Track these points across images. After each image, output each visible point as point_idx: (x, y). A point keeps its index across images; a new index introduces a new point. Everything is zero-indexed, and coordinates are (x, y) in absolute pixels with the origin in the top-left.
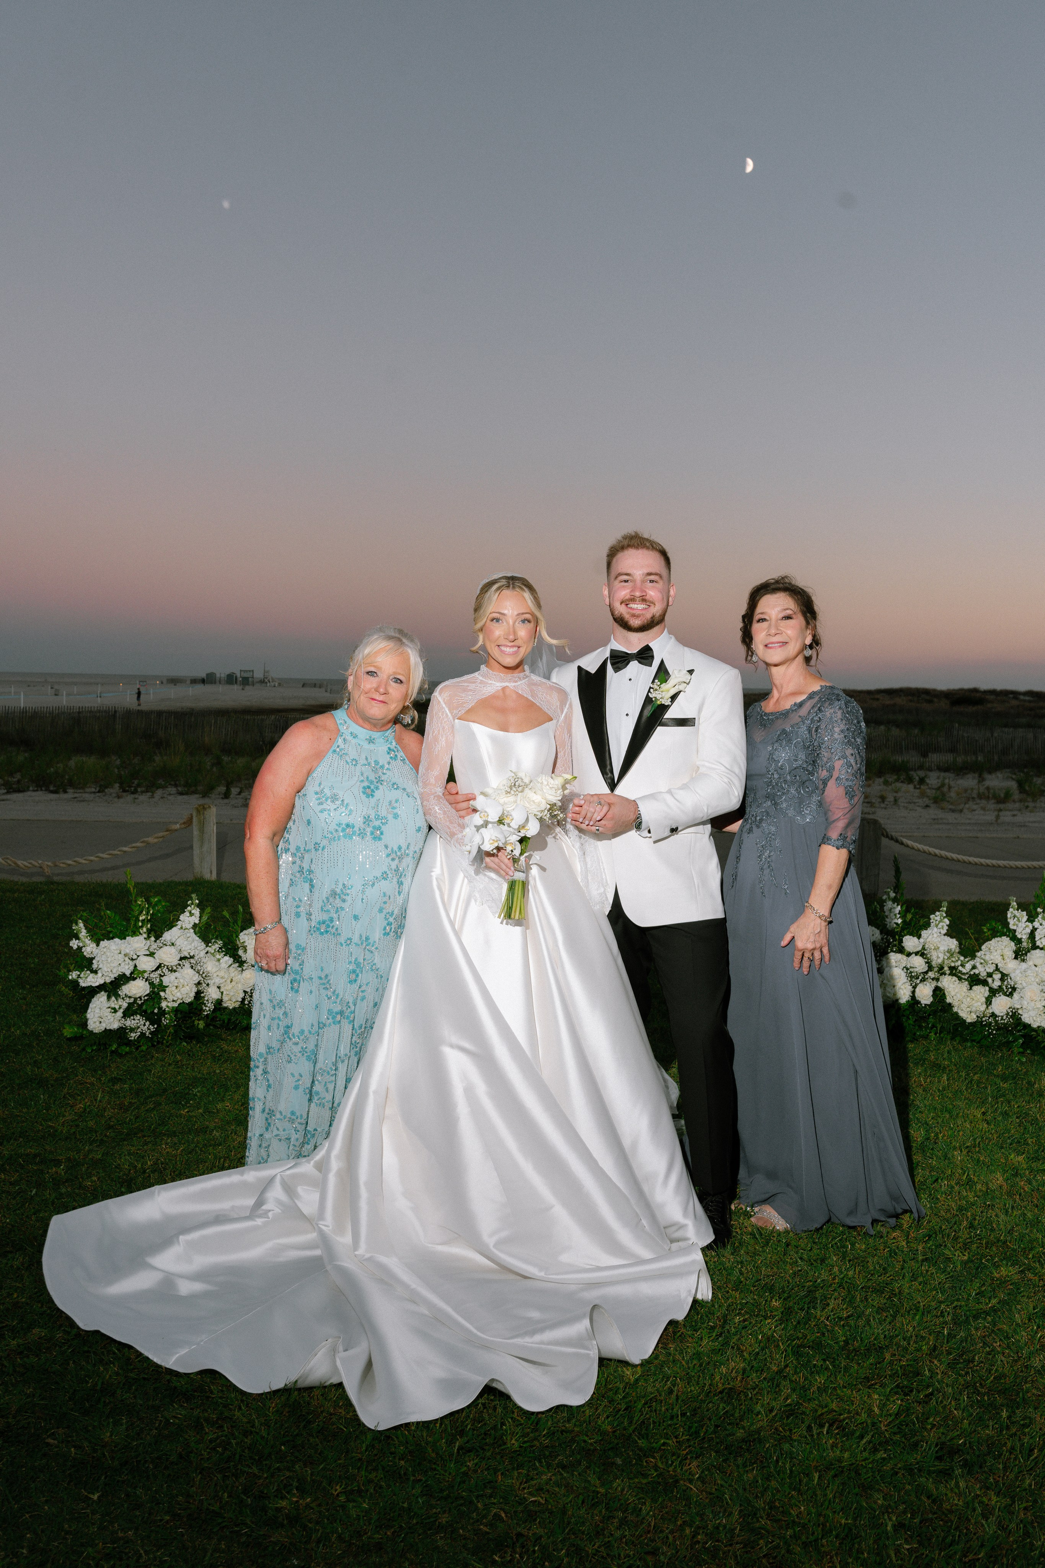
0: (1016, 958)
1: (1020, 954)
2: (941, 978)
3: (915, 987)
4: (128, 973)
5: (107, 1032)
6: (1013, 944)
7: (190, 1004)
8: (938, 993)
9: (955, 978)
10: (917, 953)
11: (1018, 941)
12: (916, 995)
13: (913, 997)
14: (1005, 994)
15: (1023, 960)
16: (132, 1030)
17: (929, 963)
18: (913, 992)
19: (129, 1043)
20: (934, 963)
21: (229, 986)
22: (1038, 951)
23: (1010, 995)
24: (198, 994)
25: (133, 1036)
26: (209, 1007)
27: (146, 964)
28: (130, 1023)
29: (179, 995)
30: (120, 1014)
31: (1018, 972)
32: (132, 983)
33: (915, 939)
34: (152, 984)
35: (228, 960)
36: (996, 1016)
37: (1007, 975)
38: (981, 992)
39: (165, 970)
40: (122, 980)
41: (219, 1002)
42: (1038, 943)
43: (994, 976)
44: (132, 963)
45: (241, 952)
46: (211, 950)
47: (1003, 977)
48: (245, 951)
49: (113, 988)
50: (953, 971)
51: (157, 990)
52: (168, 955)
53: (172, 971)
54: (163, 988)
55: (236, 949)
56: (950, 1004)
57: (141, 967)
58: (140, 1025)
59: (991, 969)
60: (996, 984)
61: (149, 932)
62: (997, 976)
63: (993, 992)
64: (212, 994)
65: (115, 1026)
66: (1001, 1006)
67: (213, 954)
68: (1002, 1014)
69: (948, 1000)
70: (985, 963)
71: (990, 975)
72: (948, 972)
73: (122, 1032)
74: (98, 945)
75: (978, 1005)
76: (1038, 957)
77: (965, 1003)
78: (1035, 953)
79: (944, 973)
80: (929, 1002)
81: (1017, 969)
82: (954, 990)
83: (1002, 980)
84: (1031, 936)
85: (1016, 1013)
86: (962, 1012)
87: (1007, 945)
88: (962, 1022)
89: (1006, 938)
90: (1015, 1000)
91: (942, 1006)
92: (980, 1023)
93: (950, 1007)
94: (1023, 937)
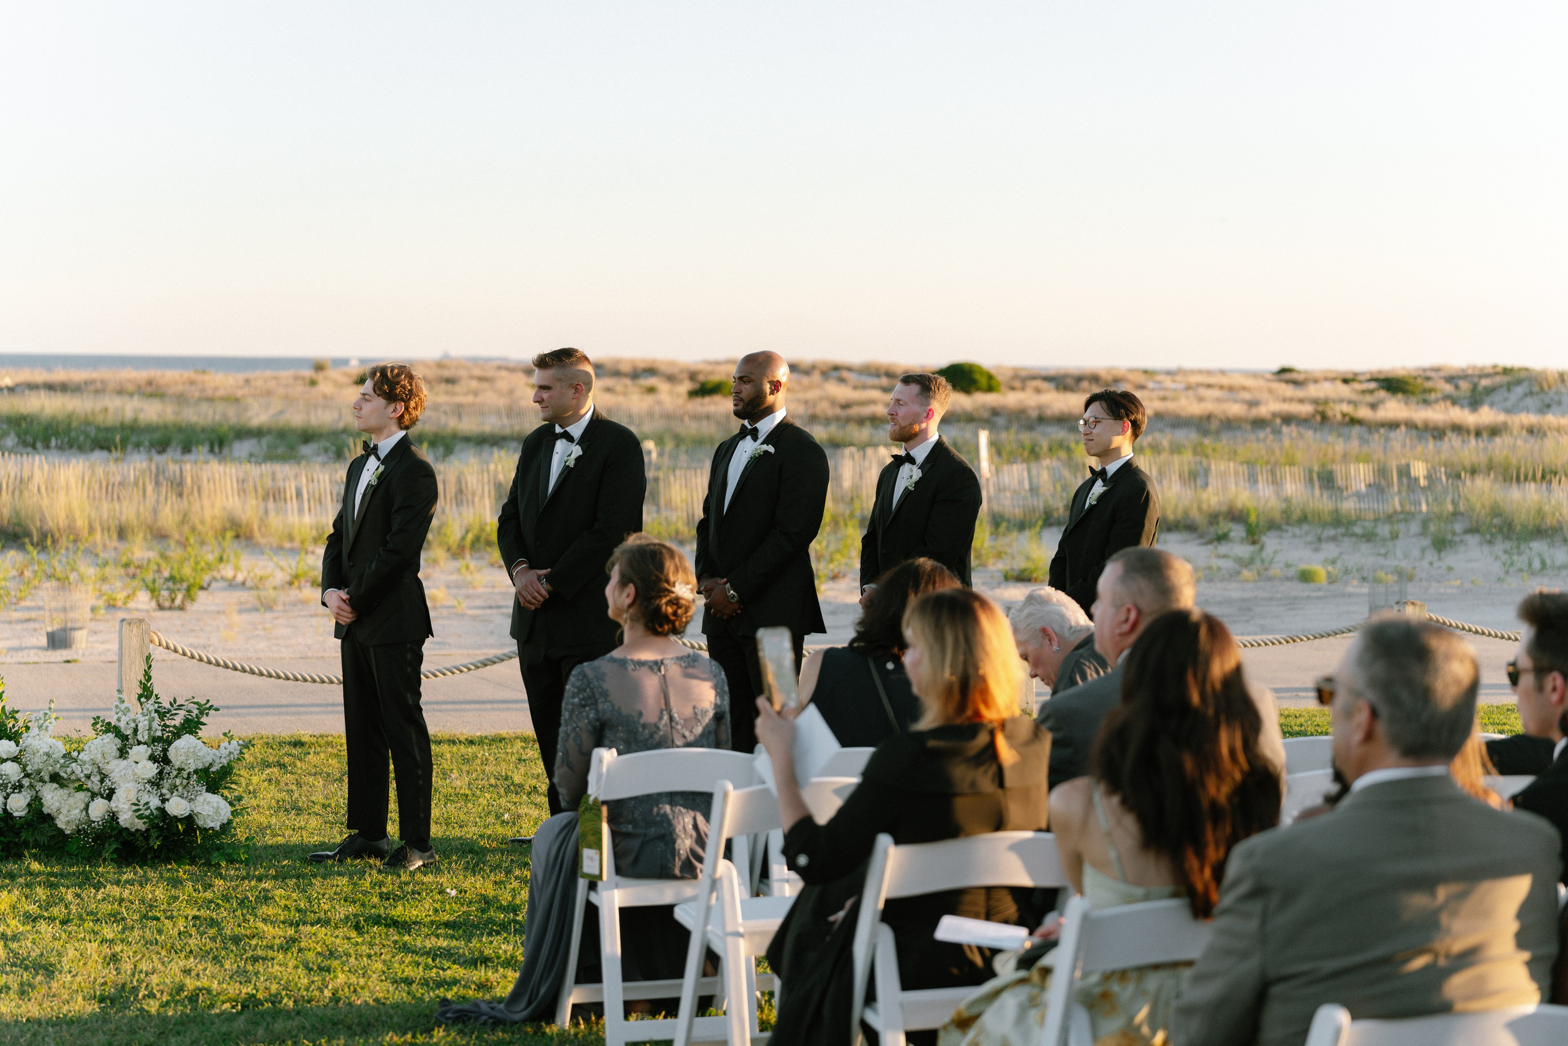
0: (120, 757)
1: (123, 753)
2: (38, 786)
3: (6, 798)
6: (118, 741)
8: (36, 803)
9: (55, 785)
10: (15, 759)
11: (124, 738)
12: (8, 807)
14: (102, 797)
15: (125, 758)
17: (24, 770)
18: (5, 804)
20: (28, 768)
22: (142, 746)
23: (108, 798)
31: (117, 770)
33: (12, 743)
36: (94, 822)
37: (106, 776)
38: (82, 796)
42: (140, 737)
43: (92, 778)
47: (103, 777)
50: (55, 778)
56: (49, 815)
59: (89, 769)
60: (96, 789)
62: (96, 779)
63: (94, 796)
66: (98, 809)
68: (98, 819)
69: (46, 810)
70: (83, 763)
71: (88, 777)
72: (47, 778)
75: (76, 813)
76: (139, 753)
77: (64, 811)
78: (137, 749)
79: (42, 780)
80: (23, 814)
81: (117, 769)
82: (53, 798)
83: (102, 781)
84: (136, 730)
85: (113, 817)
86: (61, 823)
87: (110, 742)
88: (61, 831)
89: (111, 735)
90: (113, 804)
91: (39, 816)
92: (79, 831)
93: (49, 818)
94: (129, 732)
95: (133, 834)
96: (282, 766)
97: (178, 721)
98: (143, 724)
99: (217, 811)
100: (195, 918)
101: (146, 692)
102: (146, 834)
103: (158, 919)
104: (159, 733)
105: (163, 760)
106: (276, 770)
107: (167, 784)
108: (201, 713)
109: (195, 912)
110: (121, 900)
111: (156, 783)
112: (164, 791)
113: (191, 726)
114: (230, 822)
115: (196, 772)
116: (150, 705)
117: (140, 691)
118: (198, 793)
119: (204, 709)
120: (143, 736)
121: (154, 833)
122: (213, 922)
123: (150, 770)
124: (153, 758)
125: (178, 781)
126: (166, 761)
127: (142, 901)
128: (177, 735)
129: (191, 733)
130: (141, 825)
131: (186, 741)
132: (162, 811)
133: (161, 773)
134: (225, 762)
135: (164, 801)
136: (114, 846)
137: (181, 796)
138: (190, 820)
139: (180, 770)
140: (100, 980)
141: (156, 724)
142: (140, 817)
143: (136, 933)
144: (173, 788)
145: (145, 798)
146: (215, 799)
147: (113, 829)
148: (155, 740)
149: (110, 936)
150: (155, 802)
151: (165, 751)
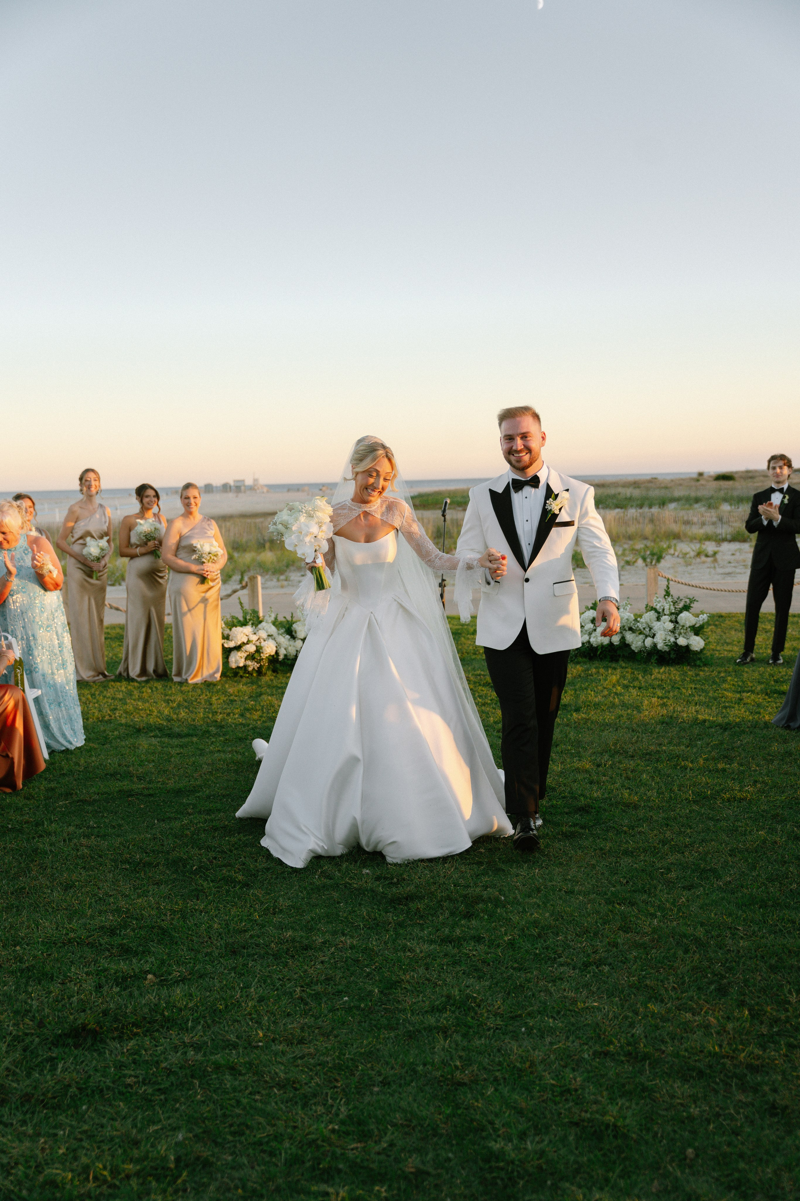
1: (658, 619)
2: (624, 632)
4: (245, 642)
5: (238, 667)
6: (656, 614)
7: (273, 656)
8: (623, 638)
9: (631, 632)
11: (658, 613)
13: (611, 642)
14: (651, 637)
15: (660, 621)
16: (249, 666)
19: (249, 673)
21: (290, 648)
22: (666, 616)
23: (653, 637)
24: (277, 653)
25: (250, 669)
26: (281, 657)
27: (254, 638)
28: (249, 663)
29: (268, 651)
30: (243, 660)
32: (247, 646)
34: (257, 647)
35: (288, 637)
36: (647, 647)
37: (652, 628)
38: (642, 637)
39: (262, 640)
40: (244, 644)
41: (286, 656)
42: (665, 613)
44: (247, 638)
45: (293, 633)
46: (280, 632)
48: (296, 632)
49: (238, 648)
50: (630, 629)
51: (259, 650)
52: (263, 634)
53: (265, 641)
54: (261, 648)
55: (292, 632)
57: (251, 639)
58: (252, 665)
59: (645, 625)
60: (647, 633)
61: (252, 624)
62: (647, 630)
63: (646, 636)
64: (282, 652)
65: (241, 665)
66: (649, 642)
67: (281, 635)
68: (649, 646)
69: (627, 642)
70: (642, 623)
71: (644, 629)
73: (245, 667)
74: (230, 630)
75: (640, 643)
76: (665, 619)
77: (634, 643)
78: (664, 617)
79: (625, 630)
80: (618, 643)
81: (656, 625)
82: (630, 637)
83: (650, 630)
84: (664, 610)
85: (655, 645)
86: (633, 647)
87: (652, 614)
88: (633, 651)
89: (653, 612)
90: (655, 640)
91: (624, 645)
92: (641, 651)
93: (628, 646)
94: (661, 610)
95: (663, 652)
96: (716, 625)
97: (681, 605)
98: (667, 607)
99: (698, 643)
100: (695, 688)
101: (668, 594)
102: (669, 653)
103: (679, 689)
104: (673, 611)
105: (676, 622)
106: (713, 627)
107: (677, 632)
108: (691, 602)
109: (693, 686)
110: (662, 680)
111: (673, 631)
112: (676, 635)
113: (686, 608)
114: (704, 648)
115: (690, 627)
116: (670, 599)
117: (665, 593)
118: (690, 636)
119: (692, 601)
120: (667, 612)
121: (672, 652)
122: (703, 691)
123: (671, 626)
124: (671, 621)
125: (682, 631)
126: (677, 622)
127: (671, 680)
128: (681, 612)
129: (687, 610)
130: (667, 649)
131: (684, 615)
132: (676, 643)
133: (675, 627)
134: (701, 623)
135: (676, 639)
136: (656, 657)
137: (683, 637)
138: (687, 647)
139: (683, 626)
140: (661, 714)
141: (672, 607)
142: (667, 645)
143: (671, 694)
144: (680, 634)
145: (668, 638)
146: (698, 638)
147: (655, 650)
148: (672, 614)
149: (660, 695)
150: (672, 639)
151: (676, 618)
